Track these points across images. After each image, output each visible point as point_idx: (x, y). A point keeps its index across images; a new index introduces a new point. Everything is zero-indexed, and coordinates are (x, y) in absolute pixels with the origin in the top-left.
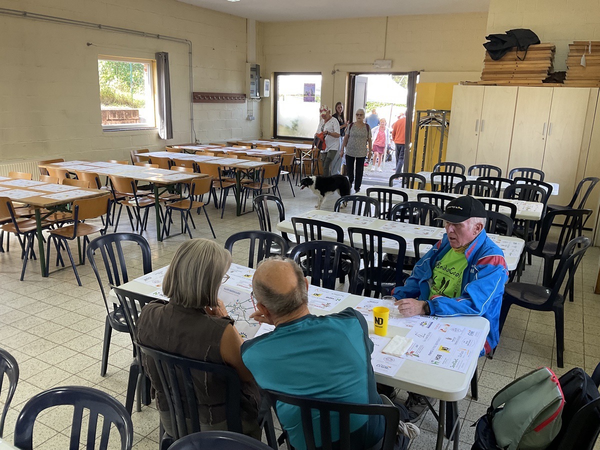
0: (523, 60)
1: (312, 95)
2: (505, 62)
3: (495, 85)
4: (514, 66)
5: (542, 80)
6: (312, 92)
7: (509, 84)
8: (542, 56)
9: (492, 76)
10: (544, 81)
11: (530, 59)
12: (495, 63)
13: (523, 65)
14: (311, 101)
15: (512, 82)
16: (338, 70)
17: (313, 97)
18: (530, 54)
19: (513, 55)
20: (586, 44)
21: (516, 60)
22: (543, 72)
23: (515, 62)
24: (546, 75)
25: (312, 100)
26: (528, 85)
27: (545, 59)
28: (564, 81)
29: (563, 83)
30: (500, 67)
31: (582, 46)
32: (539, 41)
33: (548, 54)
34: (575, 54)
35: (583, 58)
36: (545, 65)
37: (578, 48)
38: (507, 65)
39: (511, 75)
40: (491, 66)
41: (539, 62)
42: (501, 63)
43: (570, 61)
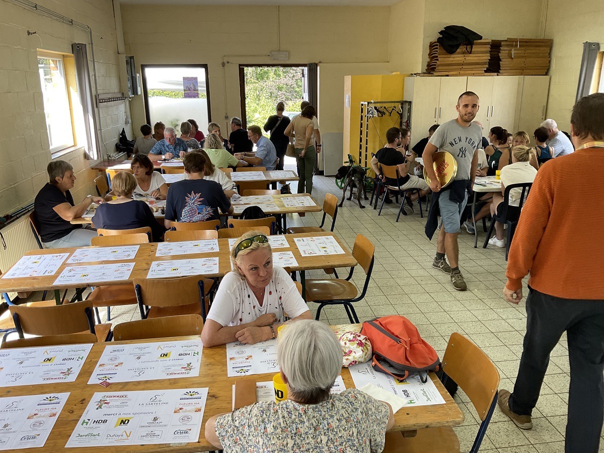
0: (470, 53)
1: (194, 90)
2: (455, 55)
3: (448, 76)
4: (463, 58)
5: (485, 71)
6: (194, 86)
7: (459, 75)
8: (483, 49)
9: (444, 67)
11: (475, 53)
12: (449, 56)
13: (471, 58)
14: (194, 97)
16: (228, 63)
17: (196, 92)
18: (475, 48)
20: (515, 41)
21: (463, 53)
22: (483, 64)
23: (463, 55)
24: (487, 66)
25: (196, 96)
26: (473, 75)
27: (486, 52)
28: (500, 71)
30: (451, 59)
31: (511, 43)
32: (481, 38)
33: (488, 48)
34: (506, 48)
35: (513, 52)
36: (486, 57)
37: (508, 43)
38: (457, 58)
39: (461, 67)
40: (444, 59)
41: (481, 55)
42: (453, 56)
43: (503, 54)
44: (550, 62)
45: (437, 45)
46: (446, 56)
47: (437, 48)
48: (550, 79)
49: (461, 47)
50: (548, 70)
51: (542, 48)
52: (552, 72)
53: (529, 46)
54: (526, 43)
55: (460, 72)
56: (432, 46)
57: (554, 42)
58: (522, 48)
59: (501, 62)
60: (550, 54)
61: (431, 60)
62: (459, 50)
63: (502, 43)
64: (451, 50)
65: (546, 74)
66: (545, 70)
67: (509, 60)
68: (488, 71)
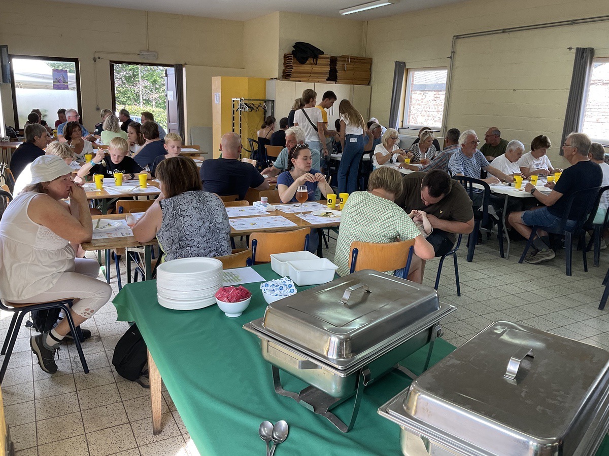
0: (316, 65)
1: (64, 82)
2: (305, 66)
3: (300, 81)
4: (311, 68)
6: (64, 78)
7: (308, 81)
8: (325, 62)
9: (297, 74)
10: (327, 80)
11: (320, 65)
12: (301, 65)
13: (316, 68)
14: (64, 89)
16: (99, 58)
17: (65, 84)
18: (319, 61)
19: (310, 60)
20: (347, 57)
21: (311, 64)
22: (325, 73)
23: (311, 66)
24: (328, 76)
25: (66, 88)
26: (318, 82)
27: (327, 65)
28: (337, 80)
30: (303, 68)
31: (345, 58)
32: (323, 53)
33: (328, 61)
34: (341, 63)
35: (346, 66)
36: (327, 69)
37: (342, 59)
38: (306, 67)
39: (309, 75)
40: (297, 68)
41: (324, 67)
42: (303, 65)
43: (338, 67)
44: (370, 75)
45: (291, 57)
46: (299, 65)
47: (291, 59)
48: (371, 88)
49: (310, 59)
50: (370, 81)
51: (366, 64)
52: (372, 82)
53: (356, 62)
54: (355, 60)
55: (310, 79)
56: (286, 57)
57: (373, 60)
58: (352, 64)
59: (337, 74)
60: (370, 69)
61: (286, 68)
62: (307, 62)
63: (338, 59)
64: (302, 61)
65: (369, 84)
66: (367, 81)
67: (343, 72)
68: (328, 79)
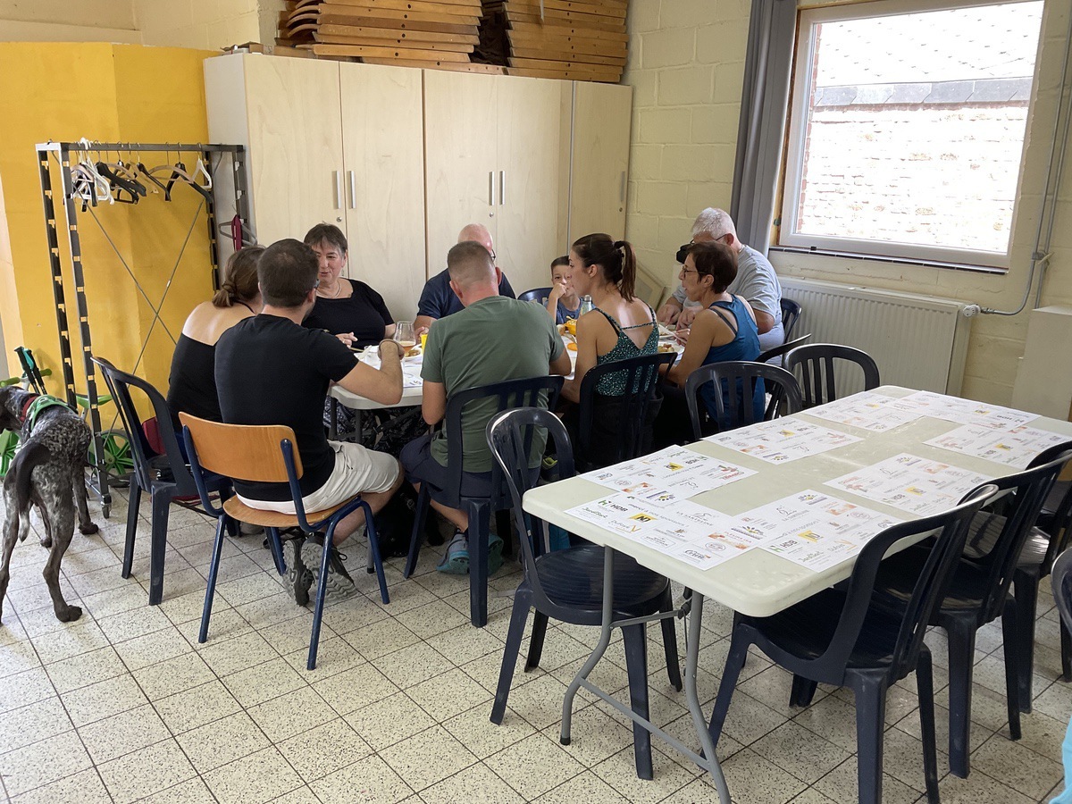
3: (358, 60)
4: (402, 4)
5: (470, 54)
7: (395, 60)
9: (345, 29)
10: (472, 58)
15: (403, 53)
22: (463, 30)
24: (476, 40)
26: (439, 64)
28: (513, 61)
29: (508, 65)
30: (367, 3)
35: (541, 3)
36: (471, 11)
40: (342, 1)
43: (514, 7)
48: (633, 97)
50: (625, 68)
55: (398, 51)
59: (510, 33)
61: (292, 5)
65: (621, 80)
66: (618, 68)
67: (535, 26)
68: (476, 57)
